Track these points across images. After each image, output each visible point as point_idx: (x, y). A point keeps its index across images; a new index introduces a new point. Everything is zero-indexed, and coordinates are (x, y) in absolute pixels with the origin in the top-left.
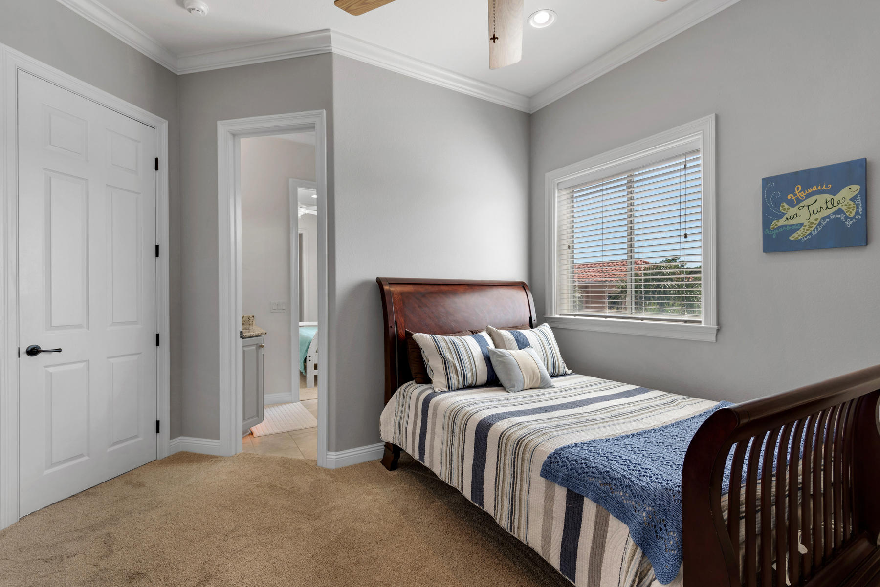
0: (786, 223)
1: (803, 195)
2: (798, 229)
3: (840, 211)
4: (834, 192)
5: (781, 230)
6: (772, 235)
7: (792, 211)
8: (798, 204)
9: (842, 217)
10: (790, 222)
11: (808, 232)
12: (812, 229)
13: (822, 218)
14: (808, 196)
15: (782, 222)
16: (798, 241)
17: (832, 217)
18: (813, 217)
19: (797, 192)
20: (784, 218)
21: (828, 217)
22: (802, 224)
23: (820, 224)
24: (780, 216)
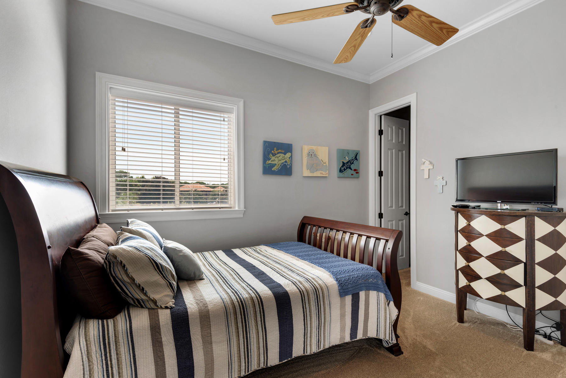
0: (271, 163)
1: (276, 152)
2: (275, 166)
3: (286, 162)
4: (285, 154)
5: (269, 165)
6: (266, 167)
7: (273, 158)
8: (275, 155)
9: (286, 164)
10: (273, 163)
11: (278, 168)
12: (279, 167)
13: (282, 163)
14: (278, 153)
15: (270, 162)
16: (274, 171)
17: (284, 163)
18: (279, 162)
19: (275, 151)
20: (271, 160)
21: (283, 163)
22: (276, 164)
23: (281, 165)
24: (269, 159)
